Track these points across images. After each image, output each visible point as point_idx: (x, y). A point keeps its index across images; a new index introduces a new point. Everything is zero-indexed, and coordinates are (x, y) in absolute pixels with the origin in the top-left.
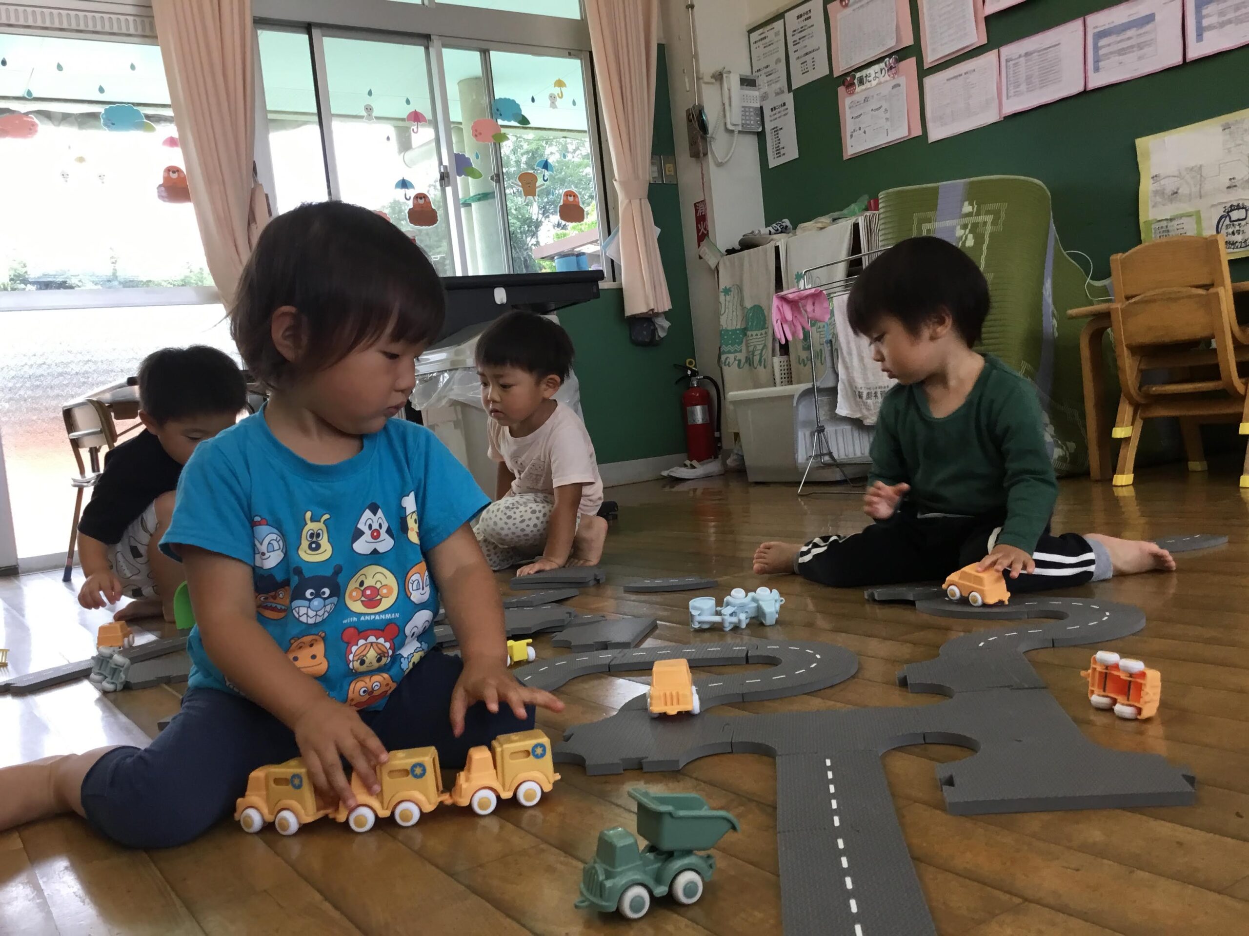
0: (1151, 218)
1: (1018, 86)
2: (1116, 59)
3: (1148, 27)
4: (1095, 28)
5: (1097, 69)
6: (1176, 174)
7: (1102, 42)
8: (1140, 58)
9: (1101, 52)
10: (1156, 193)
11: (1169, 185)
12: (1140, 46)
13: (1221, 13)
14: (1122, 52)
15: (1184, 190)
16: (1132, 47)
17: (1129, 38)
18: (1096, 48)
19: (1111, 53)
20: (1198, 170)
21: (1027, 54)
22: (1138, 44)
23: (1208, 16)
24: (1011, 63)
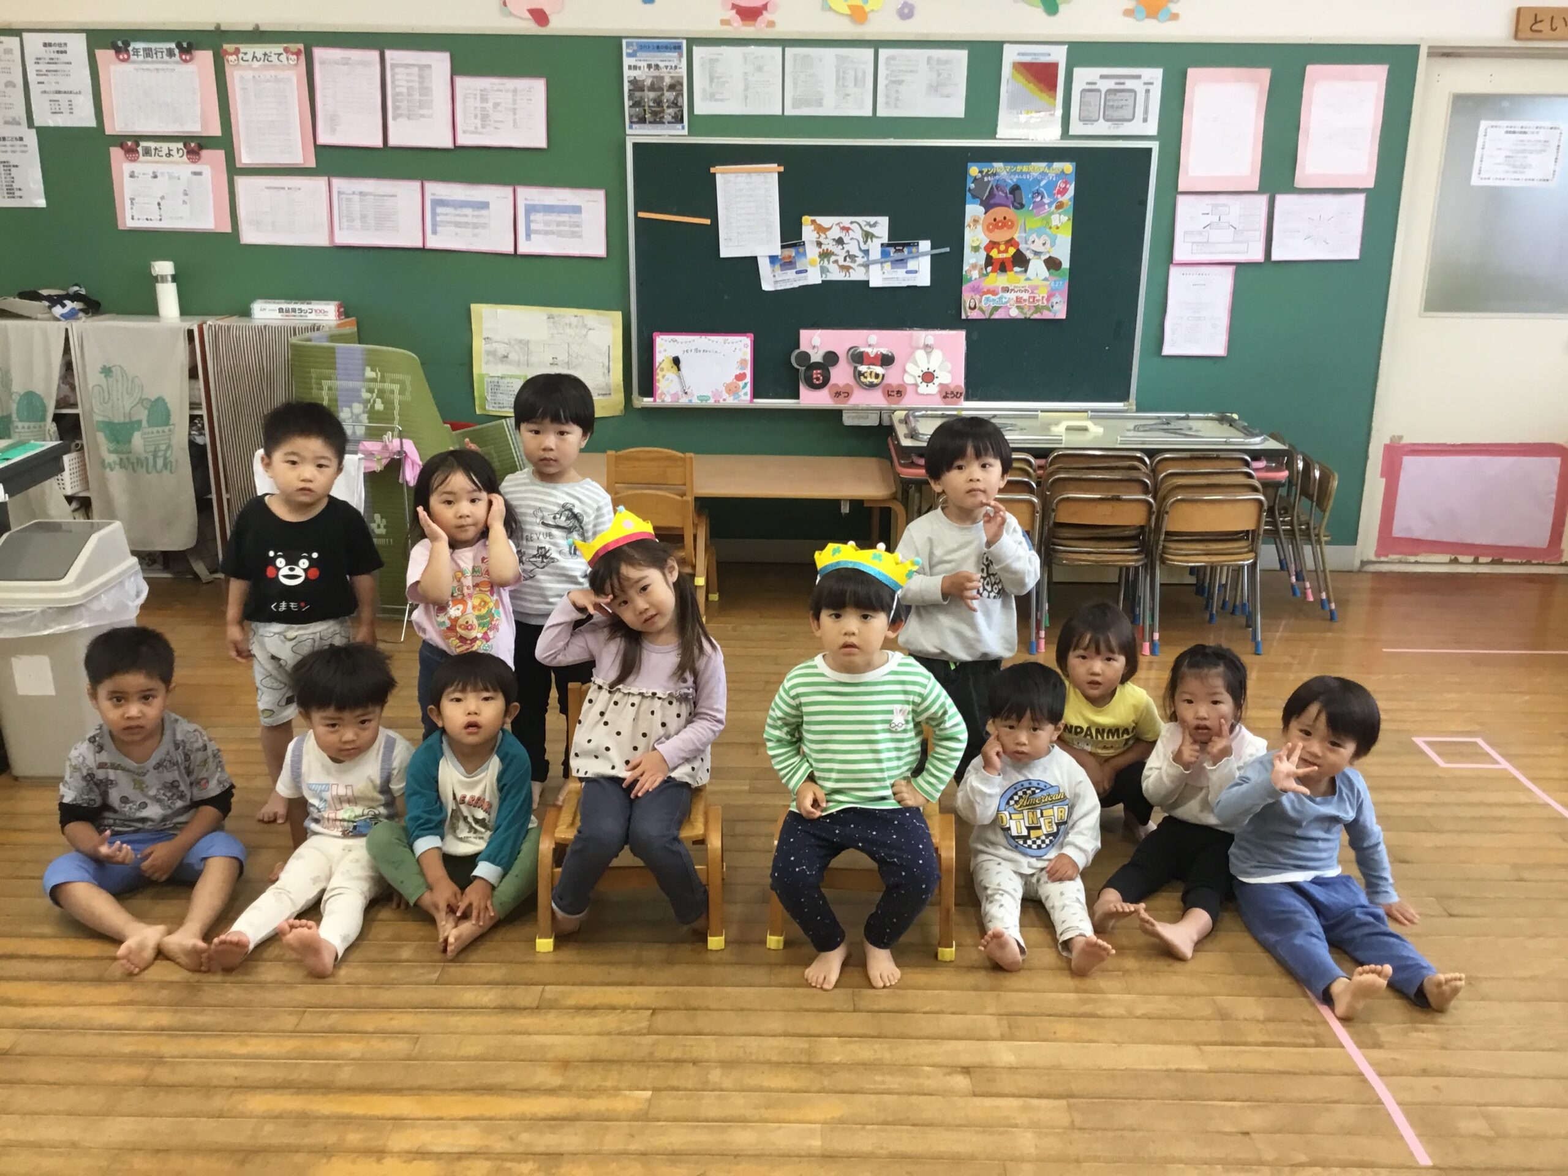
0: (484, 372)
1: (353, 220)
2: (452, 229)
3: (484, 212)
4: (433, 194)
5: (434, 232)
6: (506, 341)
7: (439, 210)
8: (475, 235)
9: (438, 219)
10: (488, 353)
11: (502, 350)
12: (475, 226)
13: (546, 223)
14: (457, 225)
15: (513, 356)
16: (467, 223)
17: (466, 216)
18: (434, 214)
19: (449, 222)
20: (525, 344)
21: (361, 193)
22: (474, 224)
23: (536, 222)
24: (343, 196)
